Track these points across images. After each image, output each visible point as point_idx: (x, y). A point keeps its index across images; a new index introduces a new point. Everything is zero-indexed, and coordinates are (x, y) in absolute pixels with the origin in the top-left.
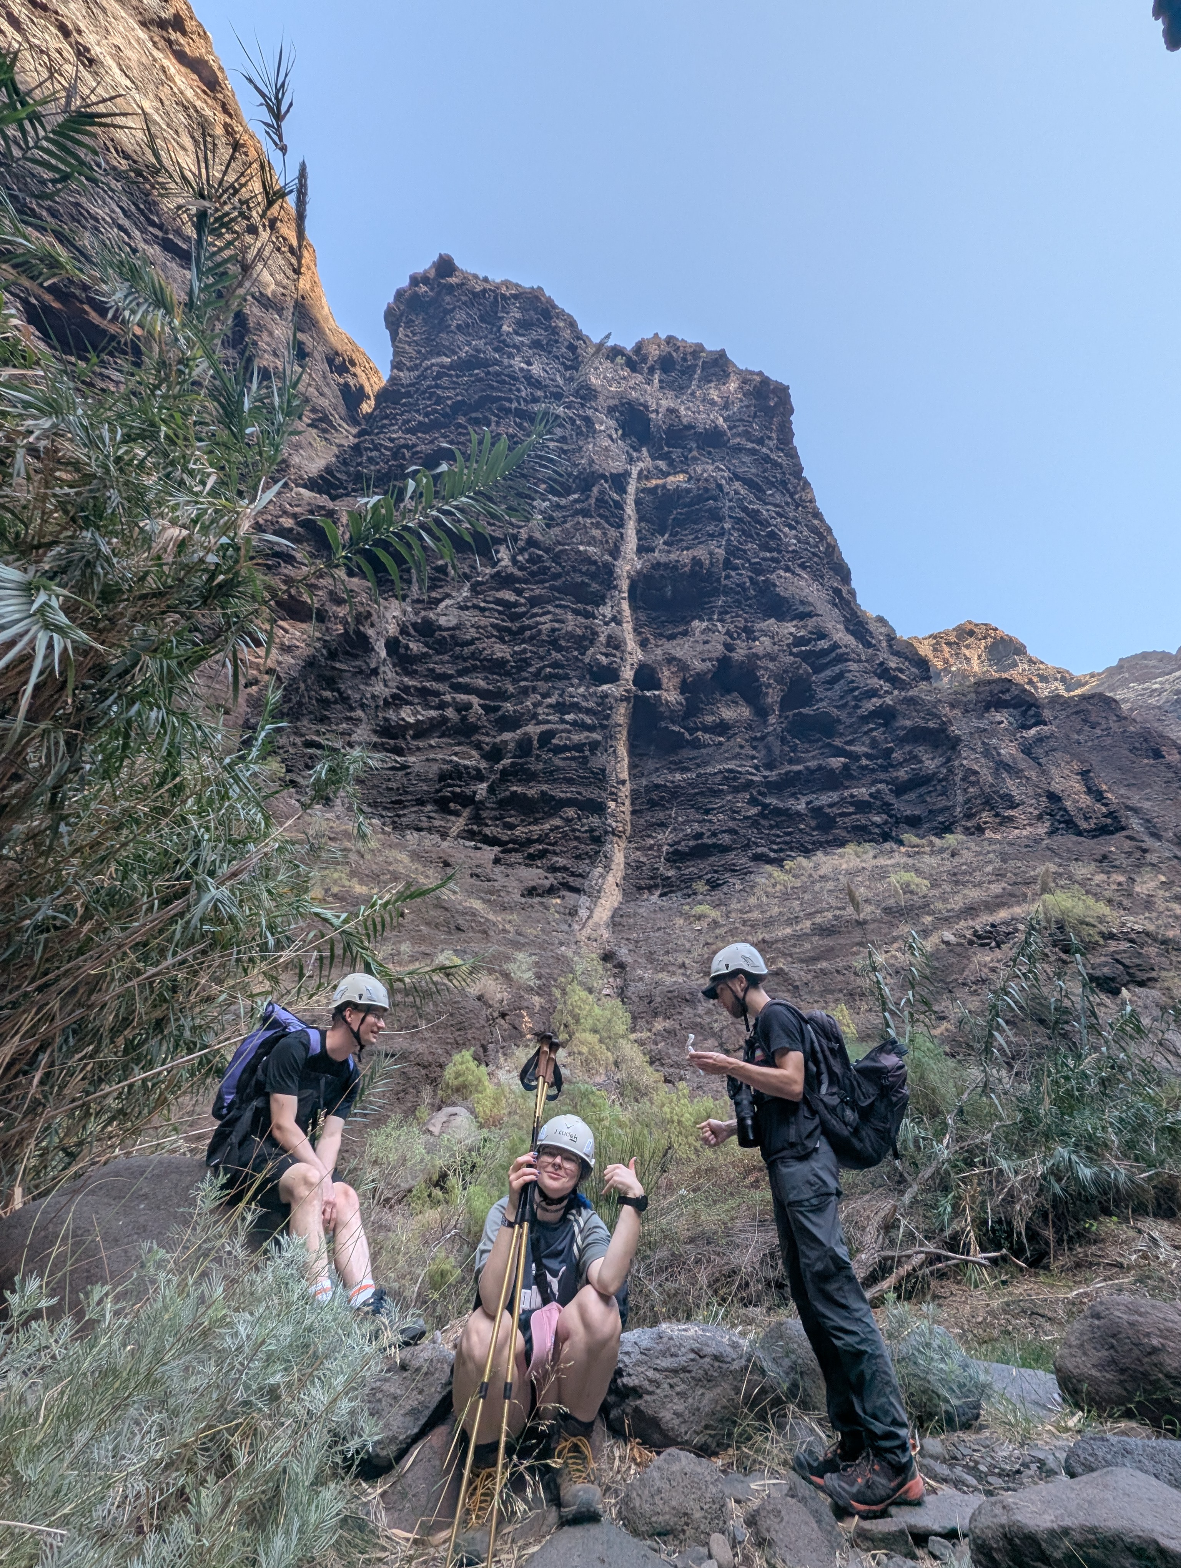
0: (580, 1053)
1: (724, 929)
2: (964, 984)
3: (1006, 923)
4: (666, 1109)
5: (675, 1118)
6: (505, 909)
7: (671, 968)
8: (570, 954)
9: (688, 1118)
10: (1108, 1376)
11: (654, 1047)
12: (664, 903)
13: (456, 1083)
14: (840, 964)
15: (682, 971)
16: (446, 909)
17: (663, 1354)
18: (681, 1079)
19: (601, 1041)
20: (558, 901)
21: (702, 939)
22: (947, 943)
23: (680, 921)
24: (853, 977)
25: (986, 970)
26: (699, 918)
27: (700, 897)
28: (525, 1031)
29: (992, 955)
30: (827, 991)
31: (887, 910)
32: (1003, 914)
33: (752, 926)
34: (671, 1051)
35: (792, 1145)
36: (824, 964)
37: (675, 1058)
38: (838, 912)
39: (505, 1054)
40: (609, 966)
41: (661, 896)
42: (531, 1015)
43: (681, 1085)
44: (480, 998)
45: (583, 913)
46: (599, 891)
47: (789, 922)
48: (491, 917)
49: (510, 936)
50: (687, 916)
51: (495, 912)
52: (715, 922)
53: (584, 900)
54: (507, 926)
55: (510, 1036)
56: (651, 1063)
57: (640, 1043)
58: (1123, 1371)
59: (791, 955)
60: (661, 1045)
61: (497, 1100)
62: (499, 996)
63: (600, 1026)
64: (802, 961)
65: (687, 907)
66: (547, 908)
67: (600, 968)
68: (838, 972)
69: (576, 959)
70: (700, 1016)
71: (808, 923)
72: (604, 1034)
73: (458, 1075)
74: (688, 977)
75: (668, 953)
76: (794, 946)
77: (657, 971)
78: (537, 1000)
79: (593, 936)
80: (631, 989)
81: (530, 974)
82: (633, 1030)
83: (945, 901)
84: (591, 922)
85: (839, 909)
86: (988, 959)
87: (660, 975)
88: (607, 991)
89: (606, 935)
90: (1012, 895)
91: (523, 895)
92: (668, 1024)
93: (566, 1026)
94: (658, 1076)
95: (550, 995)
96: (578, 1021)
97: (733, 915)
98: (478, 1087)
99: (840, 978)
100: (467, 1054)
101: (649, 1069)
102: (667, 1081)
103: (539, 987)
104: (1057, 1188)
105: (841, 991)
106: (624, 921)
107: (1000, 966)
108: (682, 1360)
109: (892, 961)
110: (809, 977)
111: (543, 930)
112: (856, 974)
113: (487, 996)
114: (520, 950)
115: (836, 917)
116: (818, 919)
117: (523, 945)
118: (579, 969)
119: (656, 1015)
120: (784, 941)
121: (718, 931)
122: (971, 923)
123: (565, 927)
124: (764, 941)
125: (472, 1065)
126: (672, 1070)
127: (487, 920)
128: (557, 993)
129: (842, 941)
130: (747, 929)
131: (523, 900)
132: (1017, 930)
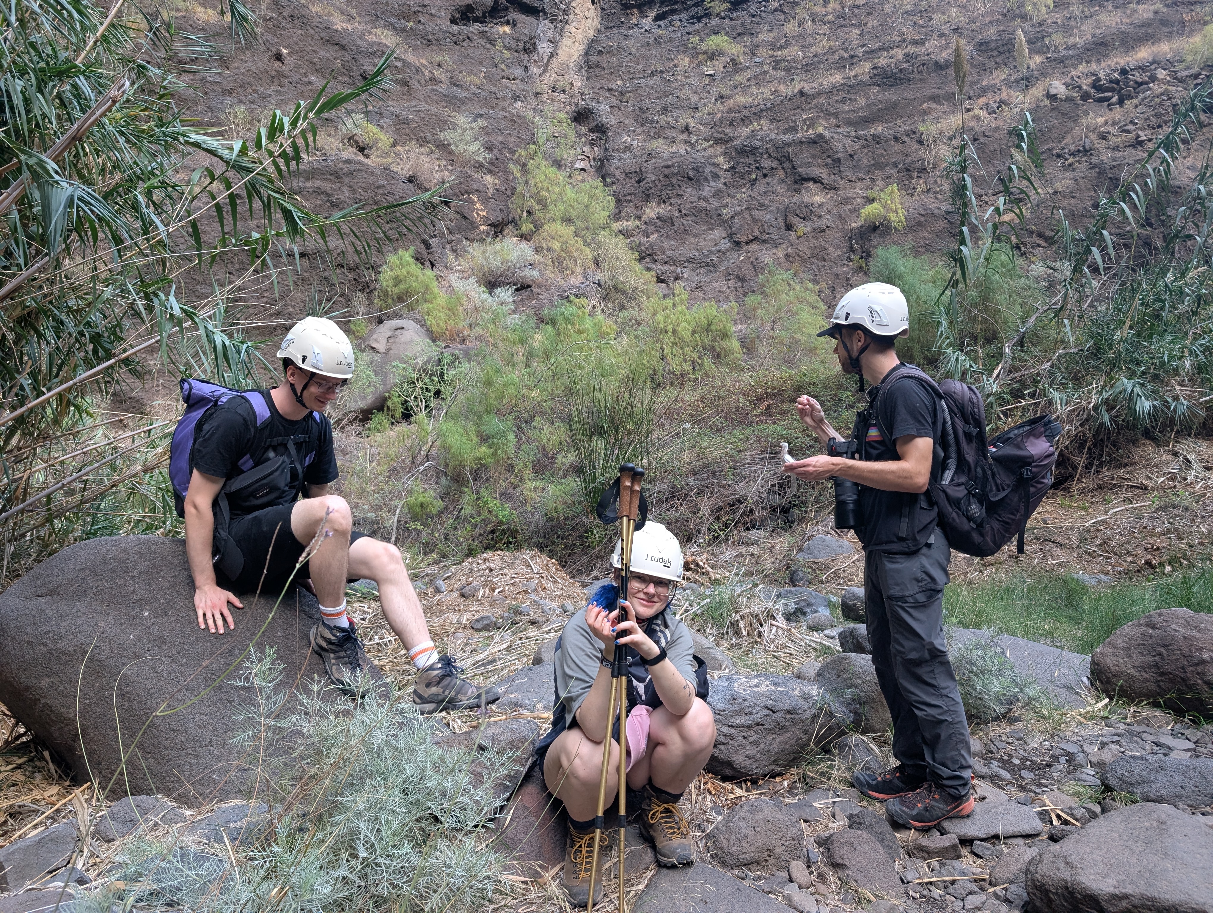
0: (549, 250)
1: (748, 74)
2: (1059, 156)
3: (1142, 68)
4: (659, 317)
5: (670, 327)
6: (429, 43)
7: (670, 133)
8: (529, 114)
9: (685, 328)
10: (1146, 676)
11: (644, 239)
12: (662, 31)
13: (396, 290)
14: (902, 127)
15: (684, 137)
16: (343, 48)
17: (738, 713)
18: (677, 278)
19: (576, 234)
20: (507, 29)
21: (715, 90)
22: (1052, 97)
23: (684, 61)
24: (915, 146)
25: (1093, 137)
26: (712, 56)
27: (716, 21)
28: (478, 220)
29: (1109, 116)
30: (878, 165)
31: (982, 46)
32: (1144, 54)
33: (788, 70)
34: (666, 245)
35: (902, 539)
36: (879, 129)
37: (670, 253)
38: (912, 49)
39: (454, 251)
40: (584, 129)
41: (657, 18)
42: (484, 201)
43: (678, 286)
44: (411, 179)
45: (545, 49)
46: (566, 13)
47: (841, 65)
48: (411, 58)
49: (443, 88)
50: (694, 54)
51: (415, 49)
52: (734, 62)
53: (544, 27)
54: (437, 73)
55: (459, 228)
56: (641, 259)
57: (624, 233)
58: (1162, 674)
59: (836, 115)
60: (654, 237)
61: (451, 310)
62: (437, 176)
63: (573, 214)
64: (849, 123)
65: (695, 39)
66: (491, 42)
67: (571, 135)
68: (896, 139)
69: (538, 120)
70: (705, 199)
71: (867, 66)
72: (580, 224)
73: (397, 281)
74: (693, 145)
75: (665, 110)
76: (843, 101)
77: (650, 137)
78: (489, 181)
79: (560, 85)
80: (614, 162)
81: (476, 146)
82: (617, 217)
83: (1067, 30)
84: (555, 63)
85: (915, 43)
86: (1100, 120)
87: (655, 144)
88: (580, 165)
89: (578, 84)
90: (1164, 22)
91: (453, 21)
92: (664, 210)
93: (529, 212)
94: (650, 276)
95: (506, 171)
96: (545, 207)
97: (761, 52)
98: (426, 295)
99: (898, 147)
100: (406, 256)
101: (638, 267)
102: (660, 281)
103: (491, 162)
104: (1106, 418)
105: (895, 165)
106: (603, 60)
107: (1114, 130)
108: (756, 717)
109: (972, 124)
110: (857, 146)
111: (487, 77)
112: (920, 142)
113: (421, 177)
114: (457, 109)
115: (909, 57)
116: (883, 61)
117: (463, 101)
118: (542, 134)
119: (647, 198)
120: (829, 93)
121: (737, 78)
122: (1094, 67)
123: (519, 72)
124: (801, 93)
125: (415, 268)
126: (666, 267)
127: (406, 64)
128: (516, 170)
129: (909, 95)
130: (780, 74)
131: (455, 29)
132: (1153, 79)
